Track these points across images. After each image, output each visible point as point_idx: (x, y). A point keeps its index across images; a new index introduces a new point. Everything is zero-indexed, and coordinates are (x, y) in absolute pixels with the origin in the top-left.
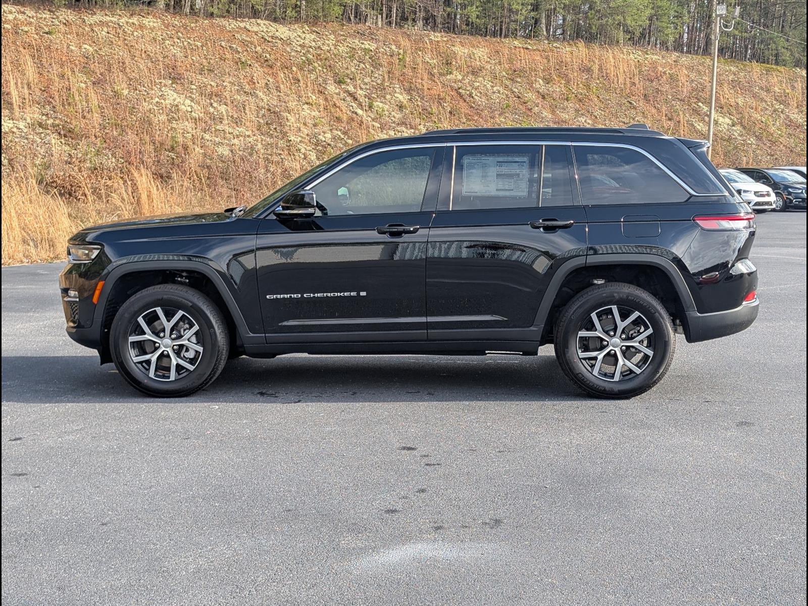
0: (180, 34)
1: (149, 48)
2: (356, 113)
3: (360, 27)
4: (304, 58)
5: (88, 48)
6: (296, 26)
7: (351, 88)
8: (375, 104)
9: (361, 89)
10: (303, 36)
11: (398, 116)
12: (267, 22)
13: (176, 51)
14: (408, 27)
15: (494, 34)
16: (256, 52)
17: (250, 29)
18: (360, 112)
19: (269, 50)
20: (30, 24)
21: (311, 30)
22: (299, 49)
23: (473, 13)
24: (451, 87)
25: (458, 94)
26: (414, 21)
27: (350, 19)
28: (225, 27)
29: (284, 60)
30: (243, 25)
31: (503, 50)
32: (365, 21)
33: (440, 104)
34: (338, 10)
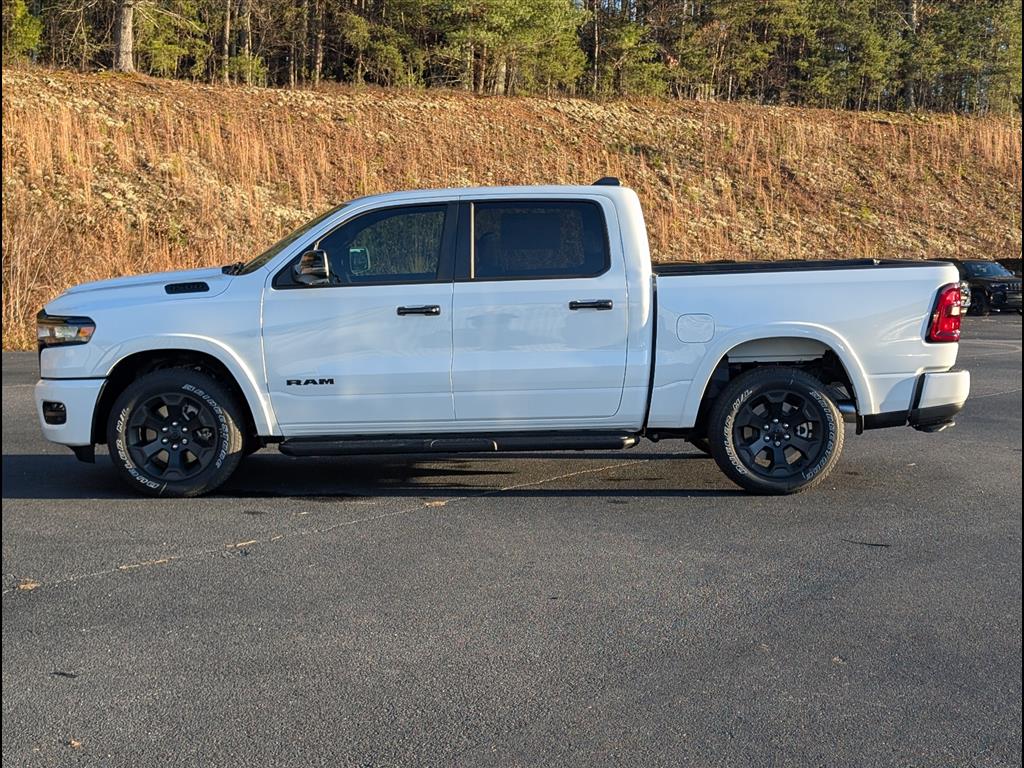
0: (483, 117)
1: (447, 133)
2: (666, 199)
3: (688, 103)
4: (616, 140)
5: (385, 135)
6: (613, 105)
7: (665, 172)
8: (690, 188)
9: (677, 172)
10: (618, 116)
11: (714, 201)
12: (580, 102)
13: (476, 137)
14: (743, 104)
15: (851, 105)
16: (563, 135)
17: (562, 110)
18: (672, 198)
19: (578, 132)
20: (327, 111)
21: (630, 108)
22: (612, 129)
23: (822, 84)
24: (784, 169)
25: (791, 176)
26: (753, 94)
27: (676, 95)
28: (533, 108)
29: (593, 143)
30: (553, 105)
31: (855, 125)
32: (695, 96)
33: (767, 188)
34: (661, 86)
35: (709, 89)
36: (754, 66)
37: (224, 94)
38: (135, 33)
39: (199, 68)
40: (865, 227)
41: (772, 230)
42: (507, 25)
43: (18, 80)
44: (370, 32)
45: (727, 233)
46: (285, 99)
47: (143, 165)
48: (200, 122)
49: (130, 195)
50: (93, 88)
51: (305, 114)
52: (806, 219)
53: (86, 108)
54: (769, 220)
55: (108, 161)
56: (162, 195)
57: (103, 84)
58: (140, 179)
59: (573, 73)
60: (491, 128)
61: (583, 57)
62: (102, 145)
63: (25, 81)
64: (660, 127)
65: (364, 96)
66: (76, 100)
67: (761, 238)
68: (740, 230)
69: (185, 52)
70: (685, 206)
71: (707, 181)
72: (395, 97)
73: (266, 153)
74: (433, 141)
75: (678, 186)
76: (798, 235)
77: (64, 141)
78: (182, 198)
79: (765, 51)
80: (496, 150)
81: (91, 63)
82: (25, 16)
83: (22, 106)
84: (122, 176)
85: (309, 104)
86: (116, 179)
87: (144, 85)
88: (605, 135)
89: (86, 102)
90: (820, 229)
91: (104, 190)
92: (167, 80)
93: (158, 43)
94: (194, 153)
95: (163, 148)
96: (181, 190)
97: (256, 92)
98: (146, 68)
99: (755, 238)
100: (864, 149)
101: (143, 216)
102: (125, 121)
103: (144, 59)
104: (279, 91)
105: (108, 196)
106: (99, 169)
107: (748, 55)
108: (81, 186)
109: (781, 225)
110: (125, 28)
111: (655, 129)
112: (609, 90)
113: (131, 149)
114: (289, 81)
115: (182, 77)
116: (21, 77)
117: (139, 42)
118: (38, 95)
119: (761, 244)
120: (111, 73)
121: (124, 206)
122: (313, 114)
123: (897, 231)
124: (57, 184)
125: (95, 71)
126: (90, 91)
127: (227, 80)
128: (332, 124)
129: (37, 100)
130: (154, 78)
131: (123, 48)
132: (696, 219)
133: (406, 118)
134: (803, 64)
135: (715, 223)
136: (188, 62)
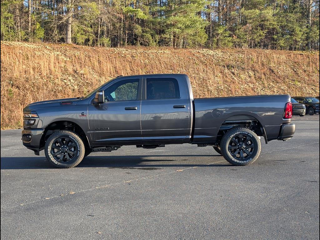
0: (176, 55)
1: (166, 60)
3: (240, 49)
4: (218, 61)
5: (147, 61)
6: (216, 50)
7: (233, 71)
8: (241, 76)
9: (237, 71)
10: (218, 53)
11: (249, 79)
12: (206, 50)
13: (175, 61)
14: (257, 49)
15: (291, 49)
16: (201, 60)
17: (201, 52)
18: (235, 79)
19: (206, 59)
20: (129, 54)
21: (222, 51)
22: (216, 58)
23: (282, 42)
24: (270, 69)
25: (273, 71)
26: (260, 46)
27: (236, 47)
28: (192, 52)
29: (210, 62)
30: (198, 51)
31: (292, 55)
32: (242, 47)
33: (265, 75)
34: (231, 44)
35: (246, 45)
36: (260, 38)
37: (99, 50)
38: (72, 32)
39: (90, 42)
40: (297, 87)
41: (267, 88)
42: (183, 27)
43: (38, 47)
44: (142, 30)
45: (253, 89)
46: (117, 51)
47: (75, 72)
48: (92, 59)
49: (72, 81)
50: (60, 49)
51: (123, 55)
52: (278, 85)
53: (58, 55)
54: (266, 85)
55: (65, 71)
56: (81, 81)
57: (63, 48)
58: (74, 76)
59: (203, 41)
60: (179, 58)
61: (207, 36)
62: (63, 66)
63: (40, 47)
64: (231, 57)
65: (140, 49)
66: (55, 52)
67: (264, 91)
68: (257, 88)
69: (86, 37)
70: (240, 81)
71: (246, 73)
72: (150, 50)
73: (111, 68)
74: (162, 63)
75: (237, 75)
76: (275, 90)
77: (52, 65)
78: (87, 81)
79: (263, 33)
80: (181, 65)
81: (58, 41)
82: (39, 28)
83: (39, 54)
84: (69, 75)
85: (124, 52)
86: (68, 76)
87: (75, 48)
88: (214, 60)
89: (58, 53)
90: (282, 88)
91: (64, 80)
92: (81, 46)
93: (79, 35)
94: (90, 68)
95: (81, 67)
96: (87, 79)
97: (108, 49)
98: (75, 42)
99: (262, 91)
100: (295, 63)
101: (76, 87)
102: (70, 58)
103: (74, 40)
104: (115, 48)
105: (65, 81)
106: (62, 73)
107: (258, 34)
108: (58, 78)
109: (270, 87)
110: (69, 30)
111: (230, 57)
112: (215, 46)
113: (72, 67)
114: (117, 46)
115: (86, 45)
116: (39, 46)
117: (73, 34)
118: (44, 51)
119: (264, 92)
120: (65, 44)
121: (70, 84)
122: (125, 55)
123: (307, 88)
124: (50, 78)
125: (60, 44)
126: (59, 49)
127: (99, 46)
128: (131, 58)
129: (43, 53)
130: (78, 45)
131: (68, 37)
132: (243, 85)
133: (153, 56)
134: (275, 37)
135: (249, 86)
136: (87, 40)
